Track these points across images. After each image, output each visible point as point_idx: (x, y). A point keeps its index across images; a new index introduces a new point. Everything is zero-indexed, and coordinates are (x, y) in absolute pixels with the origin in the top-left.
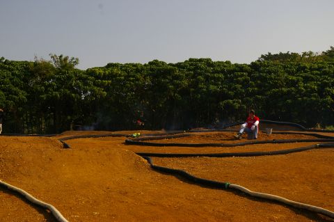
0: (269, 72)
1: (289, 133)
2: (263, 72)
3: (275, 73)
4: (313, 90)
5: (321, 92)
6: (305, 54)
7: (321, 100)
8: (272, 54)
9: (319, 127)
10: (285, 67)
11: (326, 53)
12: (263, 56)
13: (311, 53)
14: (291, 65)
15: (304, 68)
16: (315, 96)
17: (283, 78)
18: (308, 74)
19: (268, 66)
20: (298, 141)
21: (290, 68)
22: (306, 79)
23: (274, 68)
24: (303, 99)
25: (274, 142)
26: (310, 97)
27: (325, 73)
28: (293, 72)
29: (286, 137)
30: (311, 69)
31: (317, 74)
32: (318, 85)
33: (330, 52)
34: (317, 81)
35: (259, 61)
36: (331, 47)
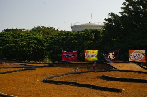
0: (6, 37)
1: (13, 64)
2: (3, 37)
3: (8, 37)
4: (25, 45)
5: (28, 46)
6: (22, 29)
7: (28, 49)
8: (9, 29)
9: (27, 61)
10: (13, 35)
11: (32, 30)
12: (4, 30)
13: (24, 29)
14: (16, 34)
15: (21, 35)
16: (25, 48)
17: (12, 40)
18: (23, 38)
19: (5, 34)
20: (16, 67)
21: (15, 35)
22: (22, 40)
23: (7, 35)
24: (20, 49)
25: (5, 68)
26: (23, 48)
27: (30, 38)
28: (16, 37)
29: (11, 66)
30: (24, 36)
31: (26, 38)
32: (27, 43)
33: (34, 29)
34: (27, 41)
35: (3, 32)
36: (35, 27)
